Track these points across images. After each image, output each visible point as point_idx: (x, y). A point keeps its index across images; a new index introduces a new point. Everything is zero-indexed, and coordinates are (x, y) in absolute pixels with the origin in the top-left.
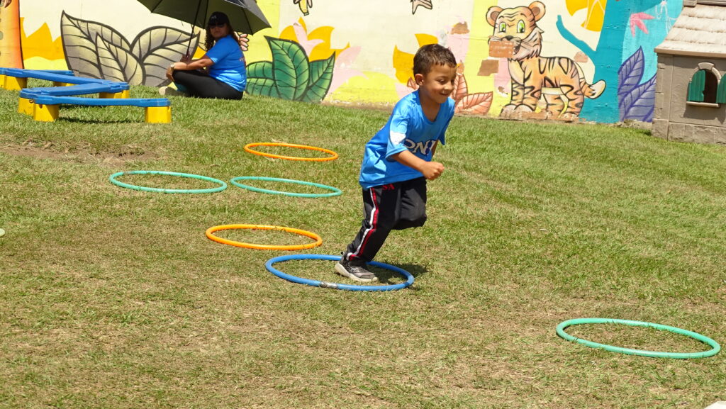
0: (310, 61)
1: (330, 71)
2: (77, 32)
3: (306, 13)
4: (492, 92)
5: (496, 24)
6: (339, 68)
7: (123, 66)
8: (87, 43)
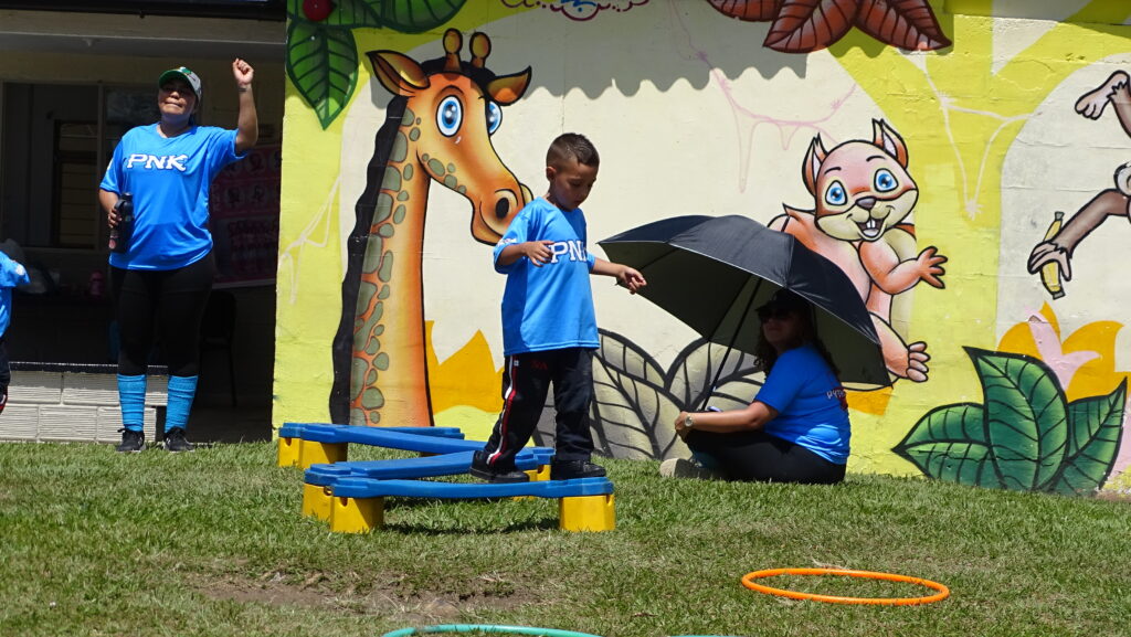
0: (1069, 401)
1: (1117, 422)
7: (650, 422)
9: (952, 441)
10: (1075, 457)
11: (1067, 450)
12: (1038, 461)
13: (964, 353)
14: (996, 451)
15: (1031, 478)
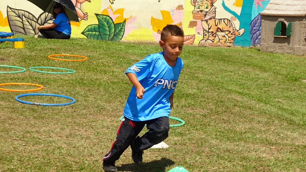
0: (115, 23)
1: (124, 28)
2: (14, 14)
3: (113, 3)
4: (195, 35)
5: (195, 5)
6: (128, 26)
7: (34, 28)
8: (18, 19)
9: (92, 32)
10: (116, 34)
11: (114, 33)
12: (109, 35)
13: (95, 15)
14: (101, 33)
15: (108, 38)
